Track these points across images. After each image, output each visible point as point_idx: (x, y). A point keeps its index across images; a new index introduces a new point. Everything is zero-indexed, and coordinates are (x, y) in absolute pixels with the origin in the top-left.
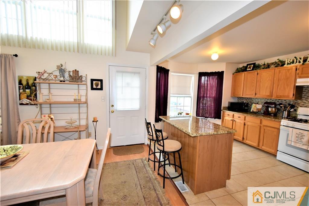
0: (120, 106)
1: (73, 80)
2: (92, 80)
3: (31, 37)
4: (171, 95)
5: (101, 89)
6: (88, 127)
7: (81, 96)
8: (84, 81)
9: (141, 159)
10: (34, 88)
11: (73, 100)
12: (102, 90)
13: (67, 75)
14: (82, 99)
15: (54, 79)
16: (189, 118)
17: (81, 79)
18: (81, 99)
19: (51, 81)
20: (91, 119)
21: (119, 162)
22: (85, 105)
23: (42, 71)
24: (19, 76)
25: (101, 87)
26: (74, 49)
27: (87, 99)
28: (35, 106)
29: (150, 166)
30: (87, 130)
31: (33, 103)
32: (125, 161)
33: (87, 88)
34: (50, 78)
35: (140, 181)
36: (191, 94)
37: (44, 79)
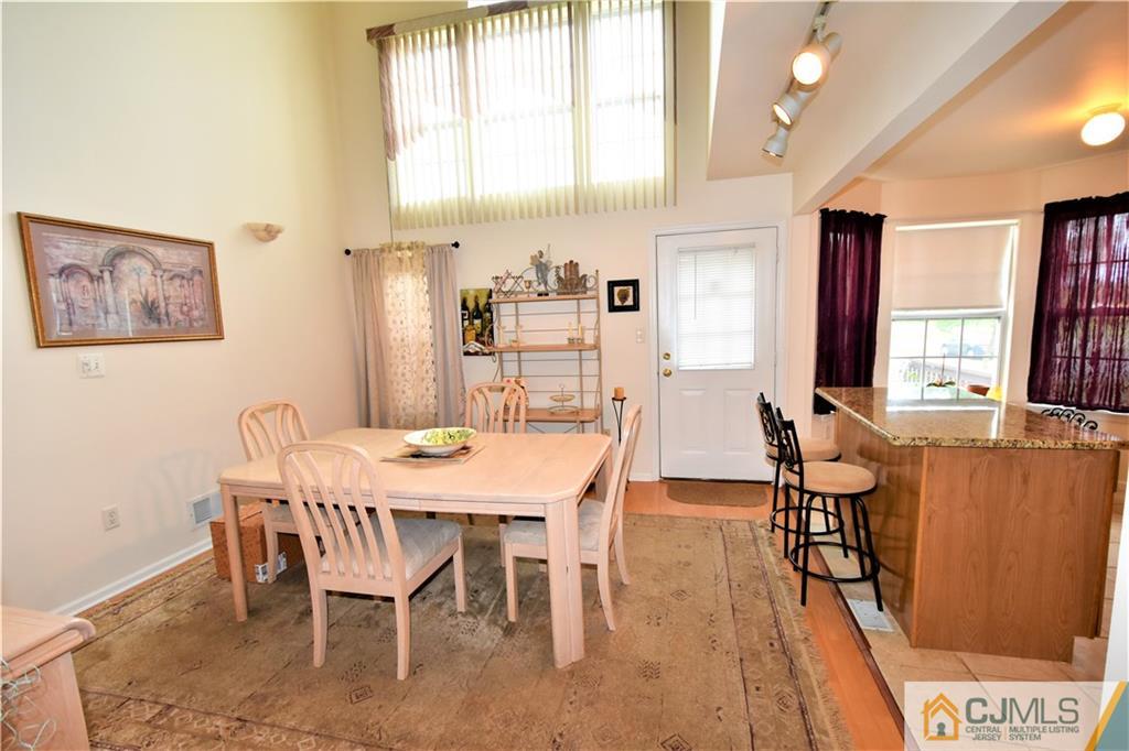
0: (689, 356)
1: (566, 288)
2: (612, 285)
3: (482, 197)
4: (894, 313)
5: (635, 307)
6: (601, 414)
7: (583, 329)
8: (591, 289)
9: (750, 522)
10: (488, 314)
11: (566, 342)
12: (638, 309)
13: (551, 278)
14: (586, 337)
15: (526, 290)
16: (991, 409)
17: (585, 286)
18: (583, 340)
19: (520, 297)
20: (609, 394)
21: (679, 517)
22: (594, 354)
23: (501, 274)
24: (461, 291)
25: (634, 301)
26: (567, 208)
27: (598, 338)
28: (490, 357)
29: (774, 545)
30: (599, 420)
31: (487, 351)
32: (697, 519)
33: (598, 306)
34: (519, 289)
35: (732, 571)
36: (1005, 304)
37: (505, 293)
